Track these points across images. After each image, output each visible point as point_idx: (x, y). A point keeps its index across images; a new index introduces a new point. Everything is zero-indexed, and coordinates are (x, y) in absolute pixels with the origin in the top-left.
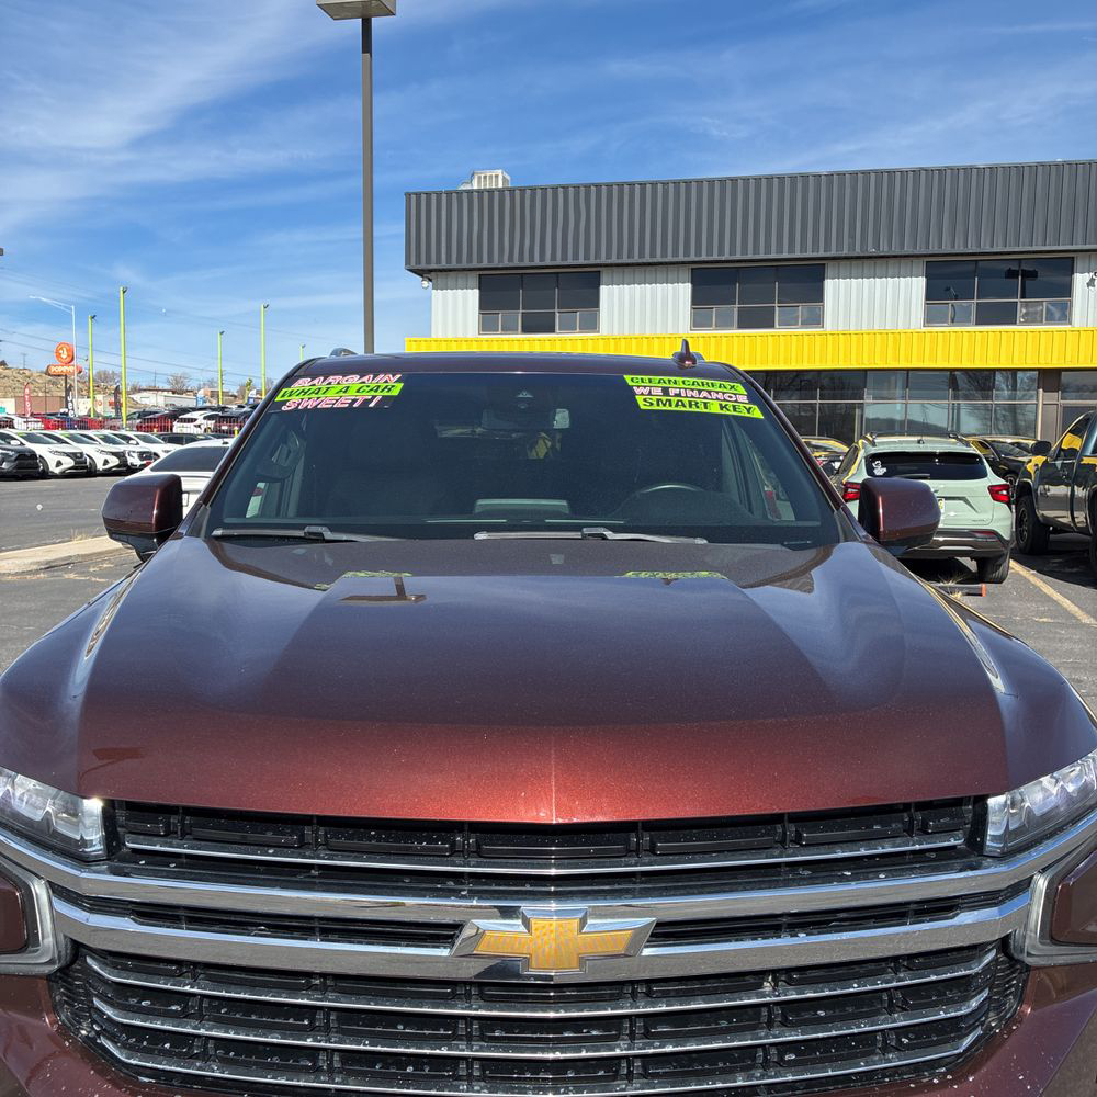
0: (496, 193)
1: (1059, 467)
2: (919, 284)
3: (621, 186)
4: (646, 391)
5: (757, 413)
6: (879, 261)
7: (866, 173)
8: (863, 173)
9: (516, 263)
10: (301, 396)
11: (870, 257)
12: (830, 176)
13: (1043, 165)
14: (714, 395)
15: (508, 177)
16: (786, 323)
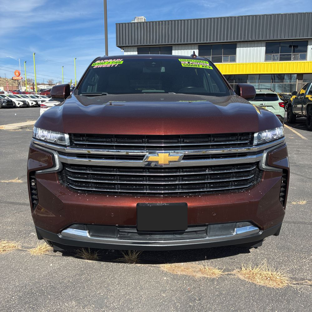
0: (142, 23)
1: (299, 98)
2: (263, 49)
3: (178, 21)
4: (184, 62)
5: (211, 68)
6: (252, 42)
7: (249, 16)
8: (248, 16)
9: (148, 44)
10: (98, 65)
11: (250, 41)
12: (238, 17)
13: (300, 13)
14: (201, 64)
15: (145, 19)
16: (225, 61)
